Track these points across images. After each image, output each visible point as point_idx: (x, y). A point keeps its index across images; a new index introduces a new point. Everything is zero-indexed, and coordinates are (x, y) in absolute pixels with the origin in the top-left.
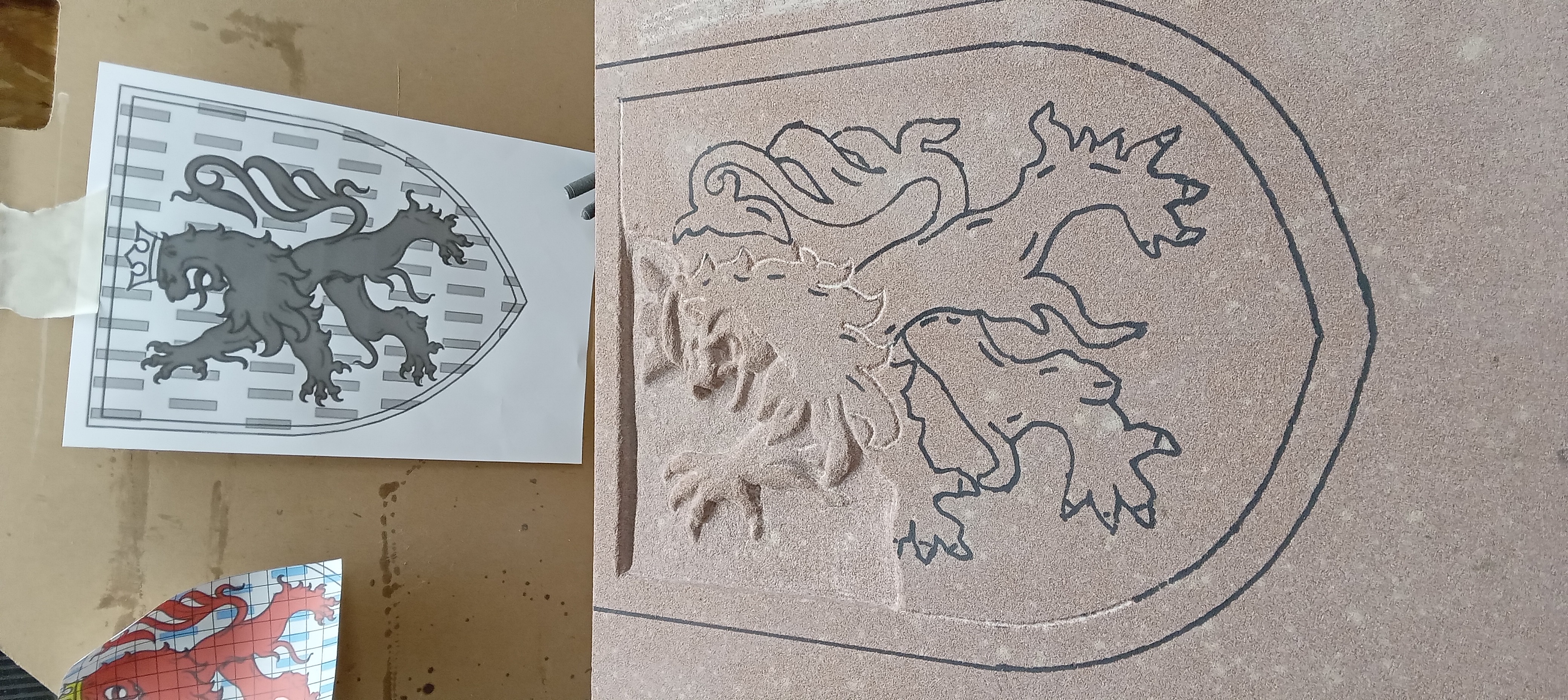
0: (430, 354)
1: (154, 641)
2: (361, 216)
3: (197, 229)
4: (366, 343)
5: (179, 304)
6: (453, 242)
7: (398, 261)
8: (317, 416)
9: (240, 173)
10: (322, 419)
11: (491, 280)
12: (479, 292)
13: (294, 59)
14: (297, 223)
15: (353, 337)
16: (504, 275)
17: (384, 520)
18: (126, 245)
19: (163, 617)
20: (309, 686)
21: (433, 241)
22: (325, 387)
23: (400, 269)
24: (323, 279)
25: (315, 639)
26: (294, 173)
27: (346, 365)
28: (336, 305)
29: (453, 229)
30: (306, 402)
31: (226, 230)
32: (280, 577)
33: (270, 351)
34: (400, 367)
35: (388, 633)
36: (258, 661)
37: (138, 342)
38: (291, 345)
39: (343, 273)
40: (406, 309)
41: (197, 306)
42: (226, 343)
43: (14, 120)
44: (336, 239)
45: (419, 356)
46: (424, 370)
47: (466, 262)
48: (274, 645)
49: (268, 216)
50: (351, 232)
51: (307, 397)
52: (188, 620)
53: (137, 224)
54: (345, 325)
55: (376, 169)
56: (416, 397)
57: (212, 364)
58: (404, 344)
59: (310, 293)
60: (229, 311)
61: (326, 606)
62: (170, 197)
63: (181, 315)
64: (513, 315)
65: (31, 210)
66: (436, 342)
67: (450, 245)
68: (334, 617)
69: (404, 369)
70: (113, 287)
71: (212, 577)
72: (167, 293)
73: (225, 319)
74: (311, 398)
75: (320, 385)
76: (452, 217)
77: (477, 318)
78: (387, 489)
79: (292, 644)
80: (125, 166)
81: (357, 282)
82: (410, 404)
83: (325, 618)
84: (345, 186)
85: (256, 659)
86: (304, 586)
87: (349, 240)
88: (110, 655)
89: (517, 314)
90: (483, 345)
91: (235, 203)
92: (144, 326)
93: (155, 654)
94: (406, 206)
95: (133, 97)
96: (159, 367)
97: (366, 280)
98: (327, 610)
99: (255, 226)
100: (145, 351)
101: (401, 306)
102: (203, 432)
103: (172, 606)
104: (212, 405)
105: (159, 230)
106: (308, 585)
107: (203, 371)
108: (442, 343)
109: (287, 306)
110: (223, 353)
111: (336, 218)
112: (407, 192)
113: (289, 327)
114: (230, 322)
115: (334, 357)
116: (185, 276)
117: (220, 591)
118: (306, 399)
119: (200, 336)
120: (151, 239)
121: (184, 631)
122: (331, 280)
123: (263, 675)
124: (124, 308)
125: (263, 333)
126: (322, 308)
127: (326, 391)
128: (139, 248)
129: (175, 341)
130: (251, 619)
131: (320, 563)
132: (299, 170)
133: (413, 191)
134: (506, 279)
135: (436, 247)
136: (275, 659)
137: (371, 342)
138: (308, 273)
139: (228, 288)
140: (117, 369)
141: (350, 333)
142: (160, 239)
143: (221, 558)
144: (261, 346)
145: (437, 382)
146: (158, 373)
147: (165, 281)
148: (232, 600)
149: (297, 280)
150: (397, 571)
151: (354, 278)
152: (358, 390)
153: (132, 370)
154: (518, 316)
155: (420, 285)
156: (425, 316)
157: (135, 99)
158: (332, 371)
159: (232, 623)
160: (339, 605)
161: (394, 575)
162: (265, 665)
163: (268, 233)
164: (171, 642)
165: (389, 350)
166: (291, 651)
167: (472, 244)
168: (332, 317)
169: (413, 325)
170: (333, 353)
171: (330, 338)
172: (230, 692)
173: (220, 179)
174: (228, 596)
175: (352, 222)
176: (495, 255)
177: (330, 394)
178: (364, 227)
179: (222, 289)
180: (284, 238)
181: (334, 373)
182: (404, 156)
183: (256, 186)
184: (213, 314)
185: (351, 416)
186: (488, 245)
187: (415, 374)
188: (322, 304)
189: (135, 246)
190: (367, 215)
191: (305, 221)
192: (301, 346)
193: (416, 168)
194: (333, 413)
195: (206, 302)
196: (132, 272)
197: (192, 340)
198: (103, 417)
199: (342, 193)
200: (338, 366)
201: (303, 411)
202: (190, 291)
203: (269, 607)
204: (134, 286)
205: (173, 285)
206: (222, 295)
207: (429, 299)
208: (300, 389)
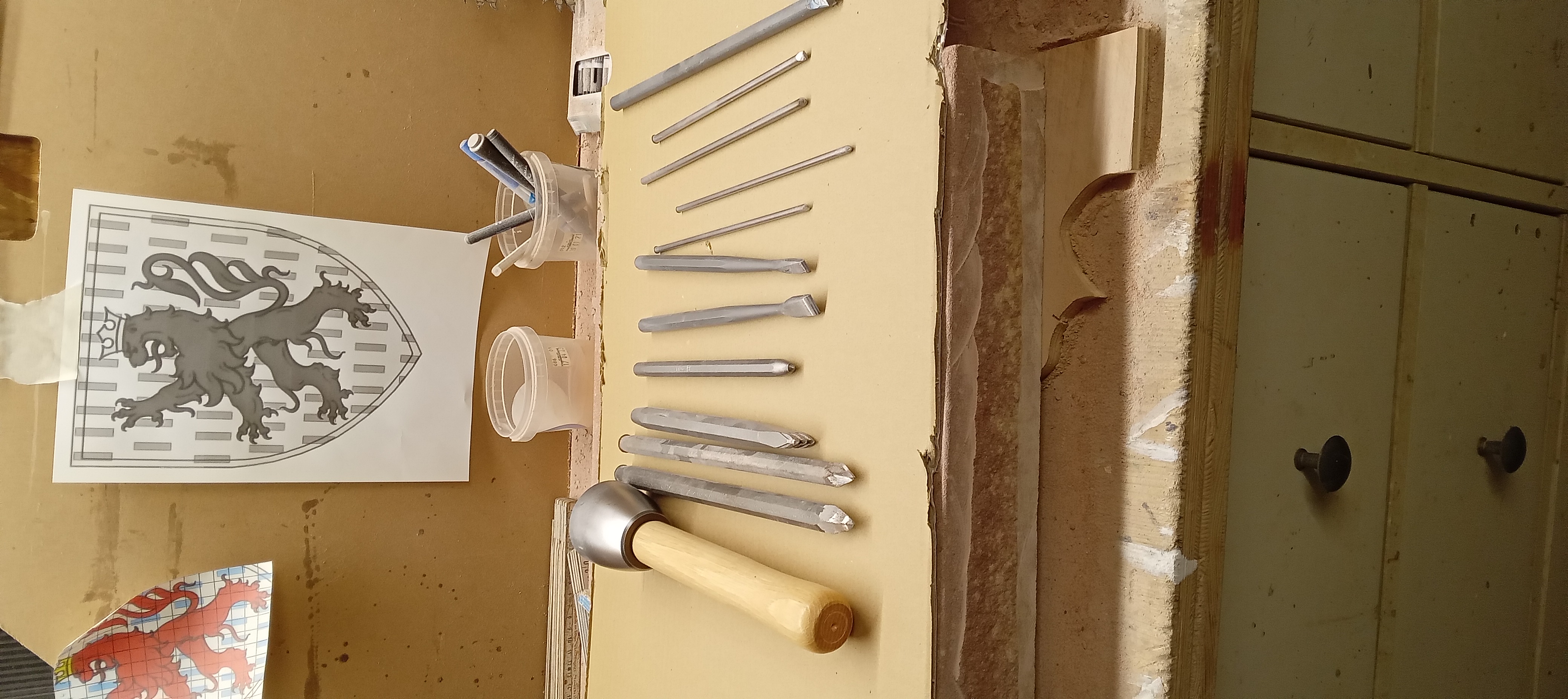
0: (343, 399)
1: (127, 625)
2: (284, 293)
3: (153, 311)
4: (290, 392)
5: (140, 369)
6: (359, 310)
7: (314, 328)
8: (250, 452)
9: (184, 265)
10: (255, 453)
11: (392, 337)
12: (382, 348)
13: (228, 172)
14: (232, 301)
15: (279, 388)
16: (402, 333)
17: (306, 529)
18: (97, 325)
19: (133, 608)
20: (248, 659)
21: (343, 310)
22: (257, 428)
23: (317, 334)
24: (254, 345)
25: (252, 623)
26: (229, 263)
27: (275, 410)
28: (265, 364)
29: (359, 299)
30: (242, 441)
31: (176, 309)
32: (224, 575)
33: (213, 402)
34: (318, 410)
35: (311, 616)
36: (208, 640)
37: (109, 399)
38: (228, 396)
39: (271, 339)
41: (154, 370)
42: (177, 397)
43: (8, 234)
44: (264, 312)
45: (333, 401)
46: (337, 412)
47: (370, 325)
48: (220, 628)
49: (209, 297)
50: (275, 306)
52: (152, 610)
53: (106, 308)
54: (273, 379)
55: (294, 257)
56: (331, 433)
57: (166, 414)
58: (321, 392)
59: (244, 355)
60: (179, 372)
61: (260, 597)
62: (131, 287)
63: (142, 377)
64: (410, 365)
65: (23, 302)
66: (347, 389)
67: (358, 313)
68: (266, 606)
69: (321, 411)
70: (89, 358)
71: (171, 576)
72: (130, 360)
73: (177, 379)
74: (245, 438)
75: (254, 427)
76: (358, 290)
77: (381, 369)
78: (309, 505)
79: (234, 627)
80: (95, 265)
81: (282, 344)
82: (326, 439)
83: (260, 608)
84: (270, 271)
85: (206, 639)
86: (243, 582)
87: (275, 312)
88: (93, 638)
89: (413, 364)
90: (386, 390)
91: (181, 289)
92: (113, 387)
93: (128, 636)
94: (320, 283)
95: (100, 213)
96: (126, 418)
97: (289, 343)
98: (260, 600)
99: (199, 306)
100: (114, 406)
101: (318, 362)
102: (161, 467)
103: (140, 600)
104: (168, 446)
105: (123, 313)
107: (160, 420)
108: (351, 389)
109: (226, 367)
110: (175, 405)
111: (263, 297)
112: (321, 273)
113: (227, 382)
114: (180, 382)
115: (264, 404)
116: (144, 346)
117: (177, 587)
118: (242, 438)
119: (157, 392)
120: (117, 320)
122: (261, 344)
123: (211, 650)
124: (97, 374)
125: (207, 387)
126: (254, 366)
127: (258, 431)
128: (108, 327)
129: (138, 398)
130: (202, 608)
131: (255, 565)
132: (233, 261)
133: (324, 272)
134: (404, 337)
135: (346, 314)
136: (220, 638)
137: (294, 392)
138: (242, 339)
139: (178, 354)
140: (93, 421)
141: (276, 386)
142: (123, 319)
143: (177, 562)
144: (205, 399)
145: (348, 420)
146: (125, 423)
147: (129, 352)
148: (186, 594)
149: (235, 345)
150: (318, 568)
151: (278, 342)
152: (283, 430)
153: (105, 421)
154: (414, 366)
155: (332, 345)
156: (337, 369)
157: (102, 215)
158: (262, 416)
159: (187, 611)
160: (270, 597)
161: (315, 572)
162: (213, 642)
163: (208, 309)
164: (140, 626)
165: (308, 397)
166: (233, 632)
167: (375, 310)
168: (262, 373)
169: (329, 377)
170: (263, 402)
171: (261, 389)
172: (186, 663)
173: (170, 271)
174: (183, 591)
175: (276, 299)
176: (394, 318)
177: (261, 434)
178: (287, 302)
179: (173, 355)
180: (223, 313)
181: (264, 417)
182: (317, 245)
183: (199, 275)
184: (167, 375)
185: (279, 450)
186: (389, 311)
187: (331, 415)
188: (254, 364)
189: (105, 325)
190: (288, 292)
191: (239, 300)
192: (237, 396)
193: (327, 254)
194: (264, 448)
195: (161, 366)
196: (103, 346)
197: (150, 397)
198: (83, 458)
199: (268, 277)
200: (267, 412)
201: (240, 448)
202: (148, 358)
203: (215, 598)
204: (106, 355)
205: (135, 354)
206: (174, 360)
207: (340, 356)
208: (237, 431)
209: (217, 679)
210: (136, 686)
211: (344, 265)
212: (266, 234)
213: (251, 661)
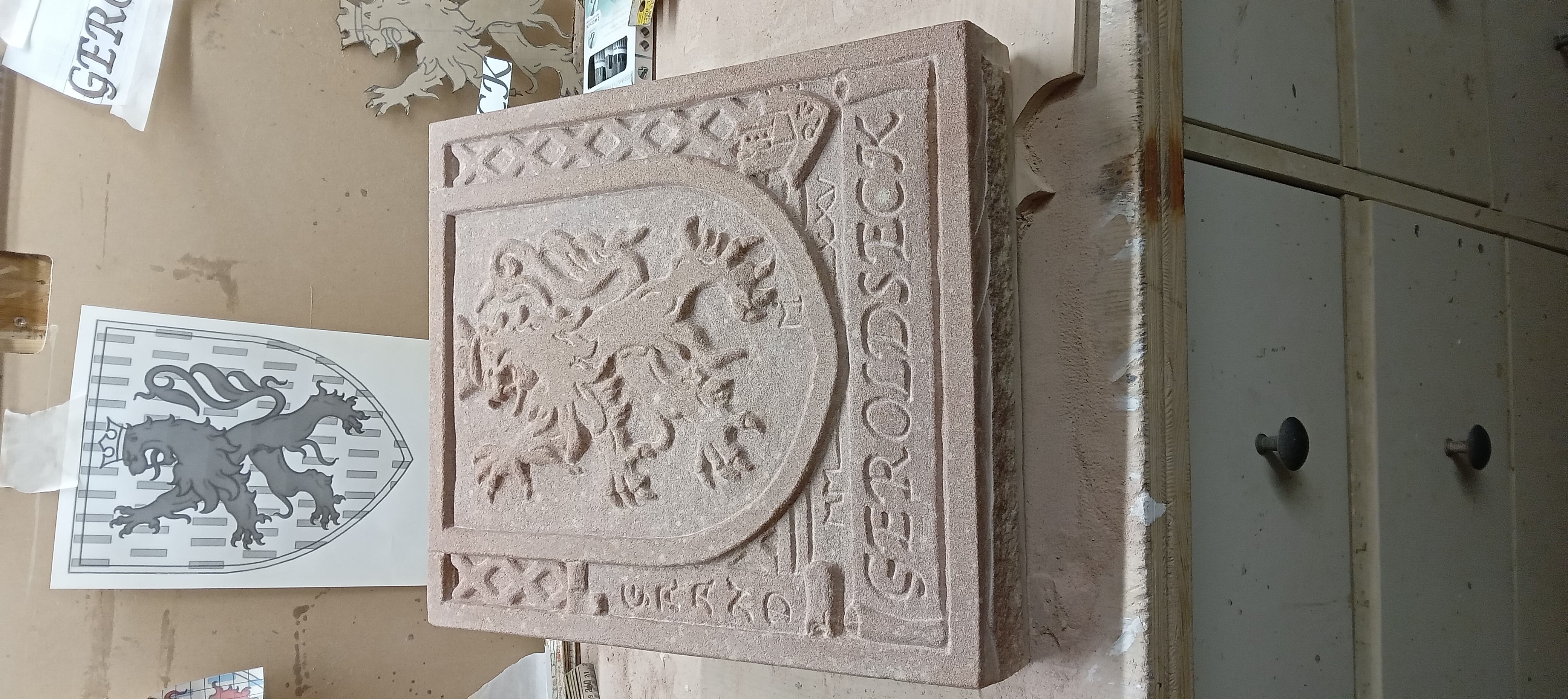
0: (335, 505)
2: (281, 402)
3: (154, 420)
4: (284, 498)
5: (139, 477)
6: (354, 417)
7: (310, 435)
8: (245, 557)
9: (187, 376)
10: (248, 559)
11: (385, 444)
12: (375, 454)
13: (230, 287)
14: (230, 410)
15: (273, 495)
16: (395, 439)
17: (296, 635)
18: (99, 435)
21: (338, 417)
22: (251, 534)
23: (311, 440)
24: (251, 451)
26: (229, 373)
27: (268, 516)
28: (260, 471)
29: (353, 407)
30: (236, 546)
31: (176, 419)
32: (214, 682)
33: (208, 508)
34: (311, 516)
37: (108, 507)
38: (224, 503)
39: (267, 446)
40: (316, 471)
41: (152, 478)
42: (174, 504)
44: (260, 420)
45: (326, 507)
46: (330, 517)
47: (364, 431)
49: (208, 406)
51: (237, 543)
53: (108, 418)
54: (267, 485)
55: (292, 367)
56: (324, 538)
57: (163, 521)
58: (314, 498)
59: (240, 463)
60: (177, 480)
62: (133, 397)
63: (141, 485)
64: (402, 470)
65: (29, 413)
66: (339, 495)
67: (351, 420)
69: (314, 517)
70: (90, 467)
71: (162, 683)
72: (130, 469)
73: (174, 486)
74: (240, 543)
75: (248, 532)
76: (352, 398)
77: (373, 475)
78: (300, 611)
80: (100, 377)
81: (277, 451)
82: (320, 544)
84: (267, 382)
86: (233, 688)
87: (271, 420)
89: (405, 469)
90: (378, 494)
91: (183, 399)
92: (112, 495)
94: (316, 392)
96: (124, 525)
97: (285, 451)
99: (198, 415)
100: (113, 514)
101: (311, 468)
104: (163, 552)
105: (125, 423)
106: (236, 688)
107: (157, 527)
108: (344, 496)
109: (222, 474)
110: (172, 512)
111: (260, 405)
112: (318, 382)
113: (223, 489)
114: (178, 489)
115: (258, 510)
116: (144, 455)
117: (168, 696)
118: (236, 544)
119: (155, 500)
120: (118, 429)
122: (256, 452)
124: (97, 482)
125: (204, 496)
126: (249, 473)
127: (252, 537)
128: (109, 437)
129: (136, 505)
131: (246, 671)
132: (233, 372)
133: (322, 381)
134: (396, 443)
135: (340, 422)
137: (288, 498)
138: (239, 447)
139: (176, 462)
140: (92, 528)
141: (271, 492)
142: (125, 428)
143: (169, 670)
144: (201, 505)
146: (122, 530)
147: (129, 460)
149: (232, 453)
150: (307, 675)
151: (274, 449)
152: (277, 535)
153: (103, 528)
154: (405, 471)
155: (327, 451)
156: (331, 475)
157: (108, 329)
158: (256, 522)
161: (304, 679)
163: (208, 419)
165: (301, 503)
167: (368, 417)
168: (258, 479)
169: (322, 483)
170: (258, 508)
171: (256, 495)
173: (172, 382)
175: (273, 407)
176: (387, 425)
177: (255, 540)
178: (284, 410)
179: (172, 463)
180: (221, 422)
181: (258, 523)
182: (315, 357)
183: (199, 385)
184: (165, 483)
185: (272, 556)
186: (382, 418)
187: (323, 520)
188: (250, 471)
189: (107, 434)
190: (285, 401)
191: (237, 409)
192: (233, 503)
193: (325, 364)
194: (256, 554)
195: (159, 474)
196: (104, 454)
197: (149, 504)
198: (81, 565)
199: (265, 387)
200: (261, 518)
201: (233, 553)
202: (148, 467)
204: (107, 464)
205: (135, 463)
206: (172, 468)
207: (333, 463)
208: (232, 537)
211: (339, 374)
212: (266, 346)
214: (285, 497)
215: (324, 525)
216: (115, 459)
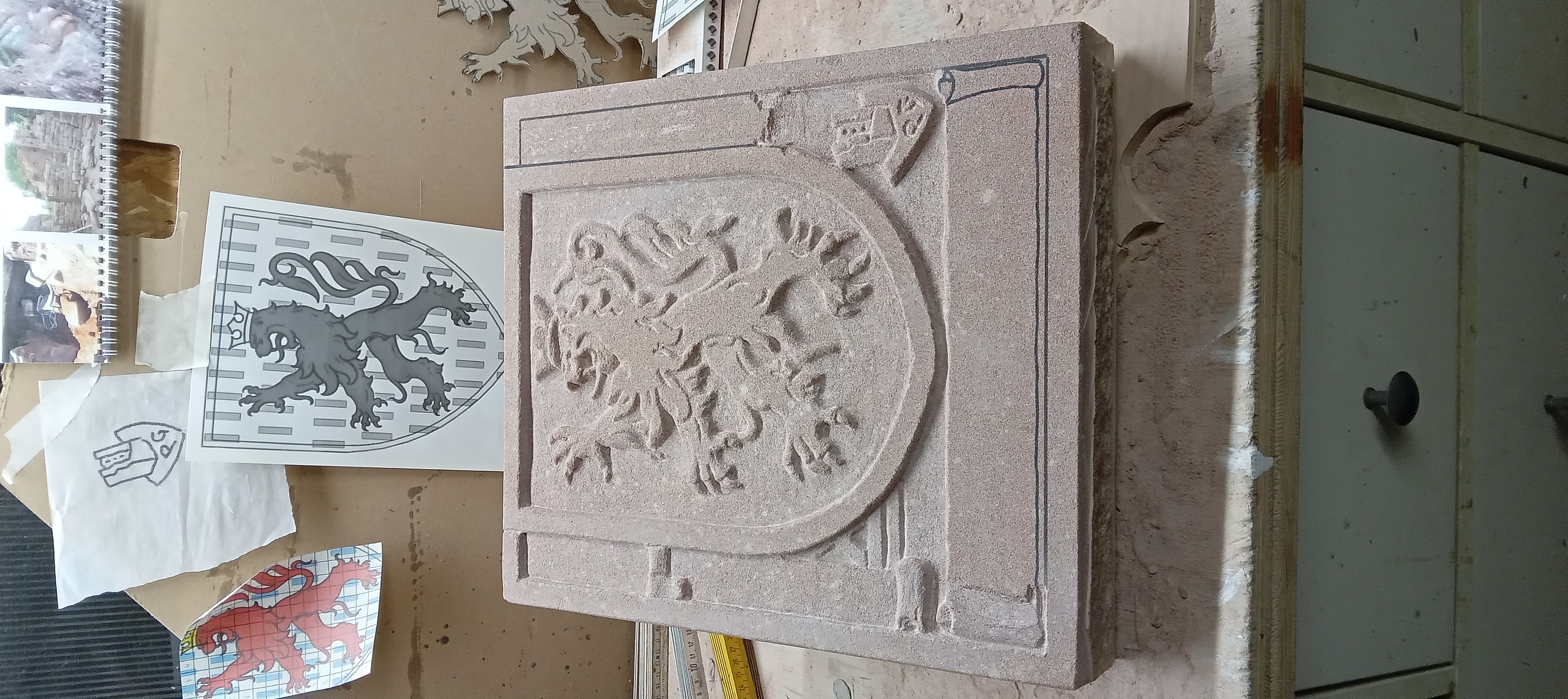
0: (445, 392)
1: (248, 601)
2: (394, 292)
3: (277, 305)
5: (265, 359)
6: (461, 309)
7: (421, 324)
8: (363, 438)
9: (307, 264)
10: (366, 440)
11: (490, 336)
12: (481, 345)
13: (345, 180)
14: (348, 298)
15: (388, 380)
16: (500, 332)
17: (411, 515)
19: (255, 584)
20: (358, 632)
21: (447, 309)
22: (369, 417)
23: (422, 330)
24: (367, 338)
25: (363, 599)
26: (346, 262)
27: (384, 400)
28: (376, 357)
29: (461, 299)
30: (355, 428)
31: (298, 305)
33: (329, 391)
34: (423, 402)
35: (415, 598)
36: (322, 615)
37: (237, 386)
38: (343, 386)
39: (381, 334)
41: (277, 360)
42: (297, 386)
43: (149, 232)
44: (375, 309)
45: (436, 393)
46: (441, 404)
47: (471, 323)
48: (333, 604)
49: (327, 294)
50: (386, 304)
51: (356, 425)
52: (272, 585)
53: (235, 302)
54: (383, 371)
55: (404, 258)
56: (435, 424)
57: (288, 401)
58: (426, 385)
59: (357, 349)
60: (300, 363)
61: (371, 576)
62: (258, 283)
63: (267, 367)
65: (163, 295)
66: (449, 383)
67: (459, 311)
68: (376, 584)
69: (426, 403)
70: (219, 348)
71: (289, 555)
72: (256, 351)
73: (297, 369)
74: (358, 425)
75: (365, 415)
76: (460, 291)
77: (480, 365)
78: (414, 492)
79: (346, 603)
80: (228, 262)
81: (391, 340)
82: (431, 429)
83: (370, 585)
84: (382, 271)
85: (320, 614)
86: (354, 561)
87: (385, 309)
90: (485, 385)
91: (303, 286)
92: (240, 375)
93: (249, 610)
94: (426, 283)
95: (234, 214)
96: (253, 404)
97: (398, 338)
98: (371, 579)
99: (318, 302)
100: (242, 393)
101: (423, 357)
102: (285, 450)
103: (261, 576)
104: (289, 431)
105: (251, 307)
106: (357, 561)
107: (282, 406)
108: (454, 384)
109: (341, 359)
110: (296, 393)
111: (375, 295)
112: (428, 274)
113: (343, 374)
114: (300, 371)
115: (375, 394)
116: (269, 338)
117: (294, 565)
119: (279, 381)
120: (245, 313)
121: (269, 594)
122: (372, 339)
123: (325, 625)
124: (227, 363)
125: (324, 378)
126: (366, 359)
127: (369, 420)
128: (237, 320)
129: (263, 386)
130: (317, 585)
131: (366, 545)
132: (349, 261)
133: (431, 273)
134: (501, 335)
135: (449, 313)
136: (333, 614)
137: (402, 384)
138: (356, 334)
139: (299, 346)
140: (222, 406)
141: (386, 378)
142: (251, 313)
143: (295, 542)
145: (451, 412)
146: (250, 409)
147: (255, 343)
148: (303, 571)
149: (349, 339)
150: (421, 552)
151: (389, 337)
152: (392, 419)
153: (232, 406)
155: (437, 341)
156: (441, 364)
157: (235, 216)
158: (373, 405)
159: (303, 588)
161: (419, 555)
162: (326, 618)
163: (326, 305)
165: (414, 389)
166: (345, 608)
167: (475, 310)
168: (373, 365)
169: (433, 371)
170: (374, 392)
171: (372, 381)
172: (301, 637)
173: (294, 269)
174: (298, 568)
175: (387, 297)
176: (494, 316)
177: (373, 423)
178: (396, 300)
179: (294, 348)
180: (339, 309)
181: (375, 406)
182: (425, 248)
183: (319, 273)
184: (289, 365)
185: (388, 438)
186: (488, 310)
187: (434, 407)
188: (366, 357)
189: (234, 318)
190: (398, 291)
191: (354, 297)
192: (351, 387)
193: (434, 256)
194: (374, 436)
195: (283, 357)
196: (232, 337)
197: (274, 385)
198: (213, 440)
199: (380, 277)
200: (377, 402)
201: (353, 435)
202: (272, 350)
203: (329, 576)
204: (233, 347)
205: (260, 345)
206: (295, 352)
207: (444, 352)
208: (351, 419)
209: (329, 651)
210: (254, 660)
211: (448, 266)
212: (380, 236)
213: (361, 633)
214: (399, 383)
215: (436, 411)
216: (243, 341)
